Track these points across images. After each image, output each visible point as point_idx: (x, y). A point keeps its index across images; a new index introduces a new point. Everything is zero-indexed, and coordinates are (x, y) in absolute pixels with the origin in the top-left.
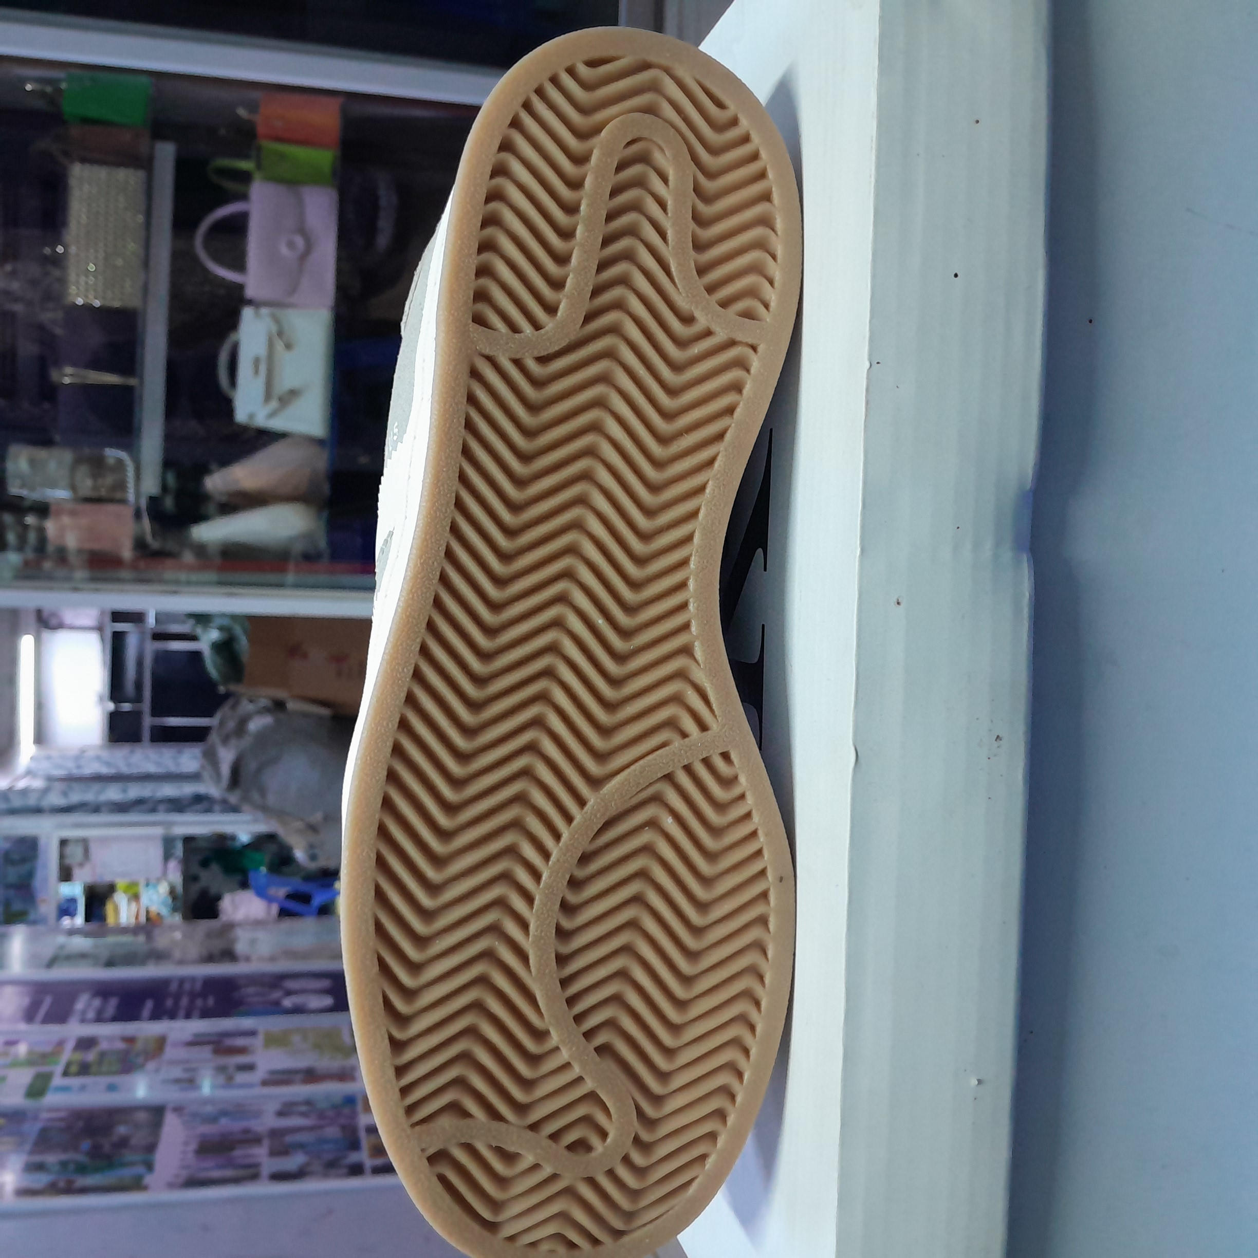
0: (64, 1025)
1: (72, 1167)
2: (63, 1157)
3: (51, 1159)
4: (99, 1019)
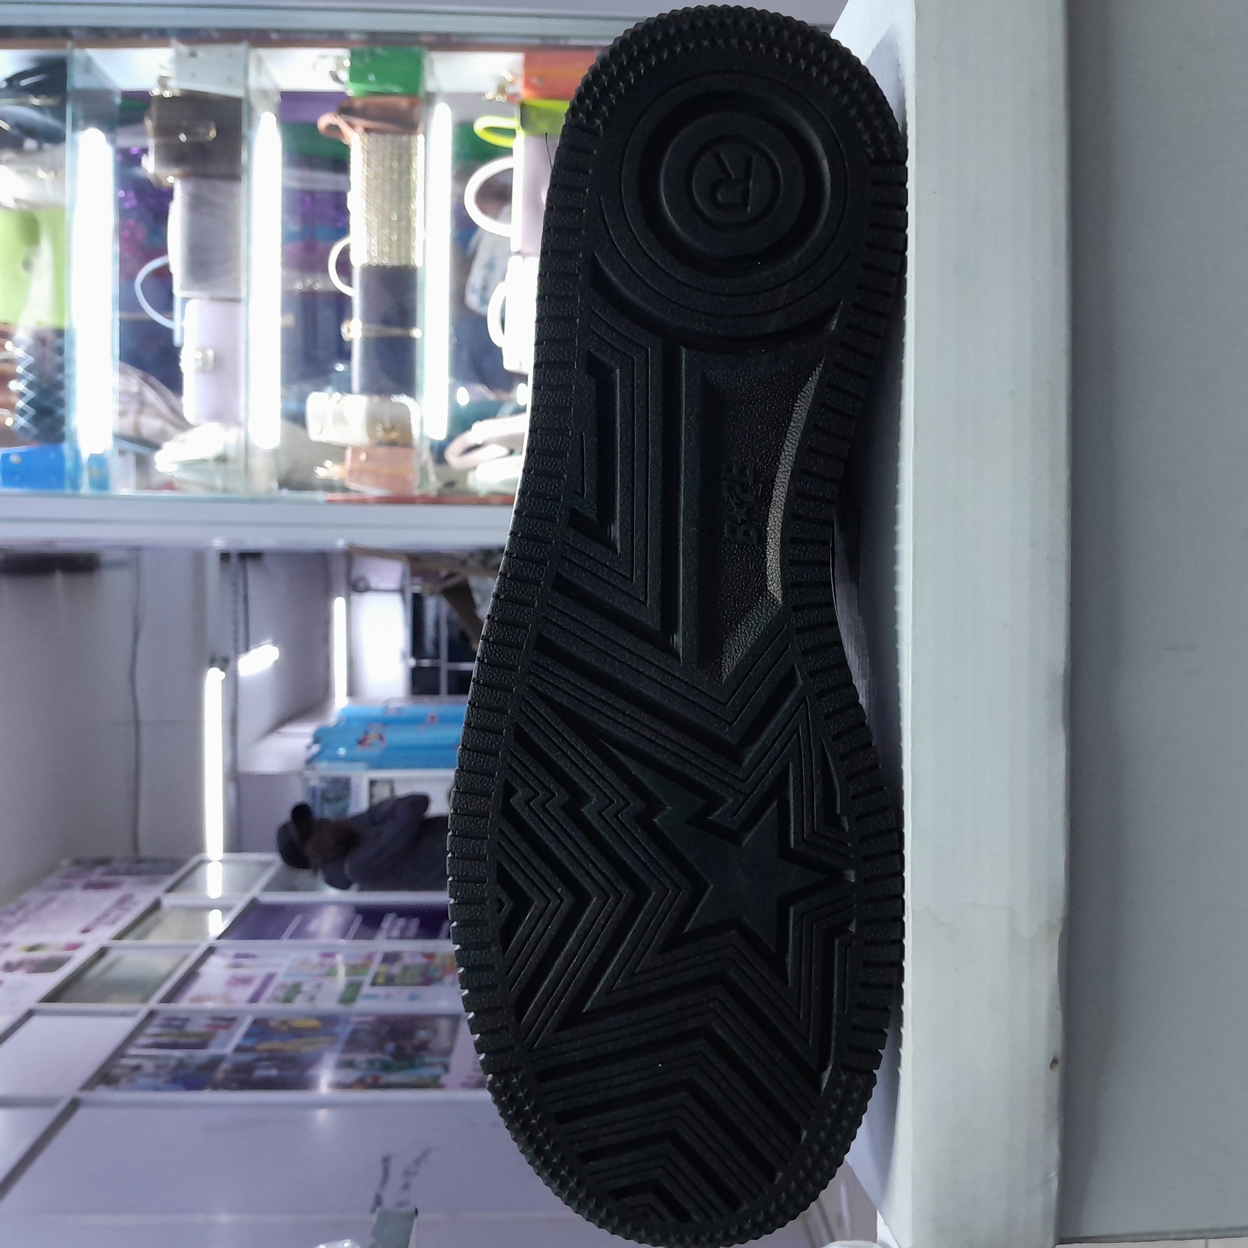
0: (373, 941)
1: (378, 1065)
2: (370, 1056)
3: (361, 1058)
4: (403, 936)
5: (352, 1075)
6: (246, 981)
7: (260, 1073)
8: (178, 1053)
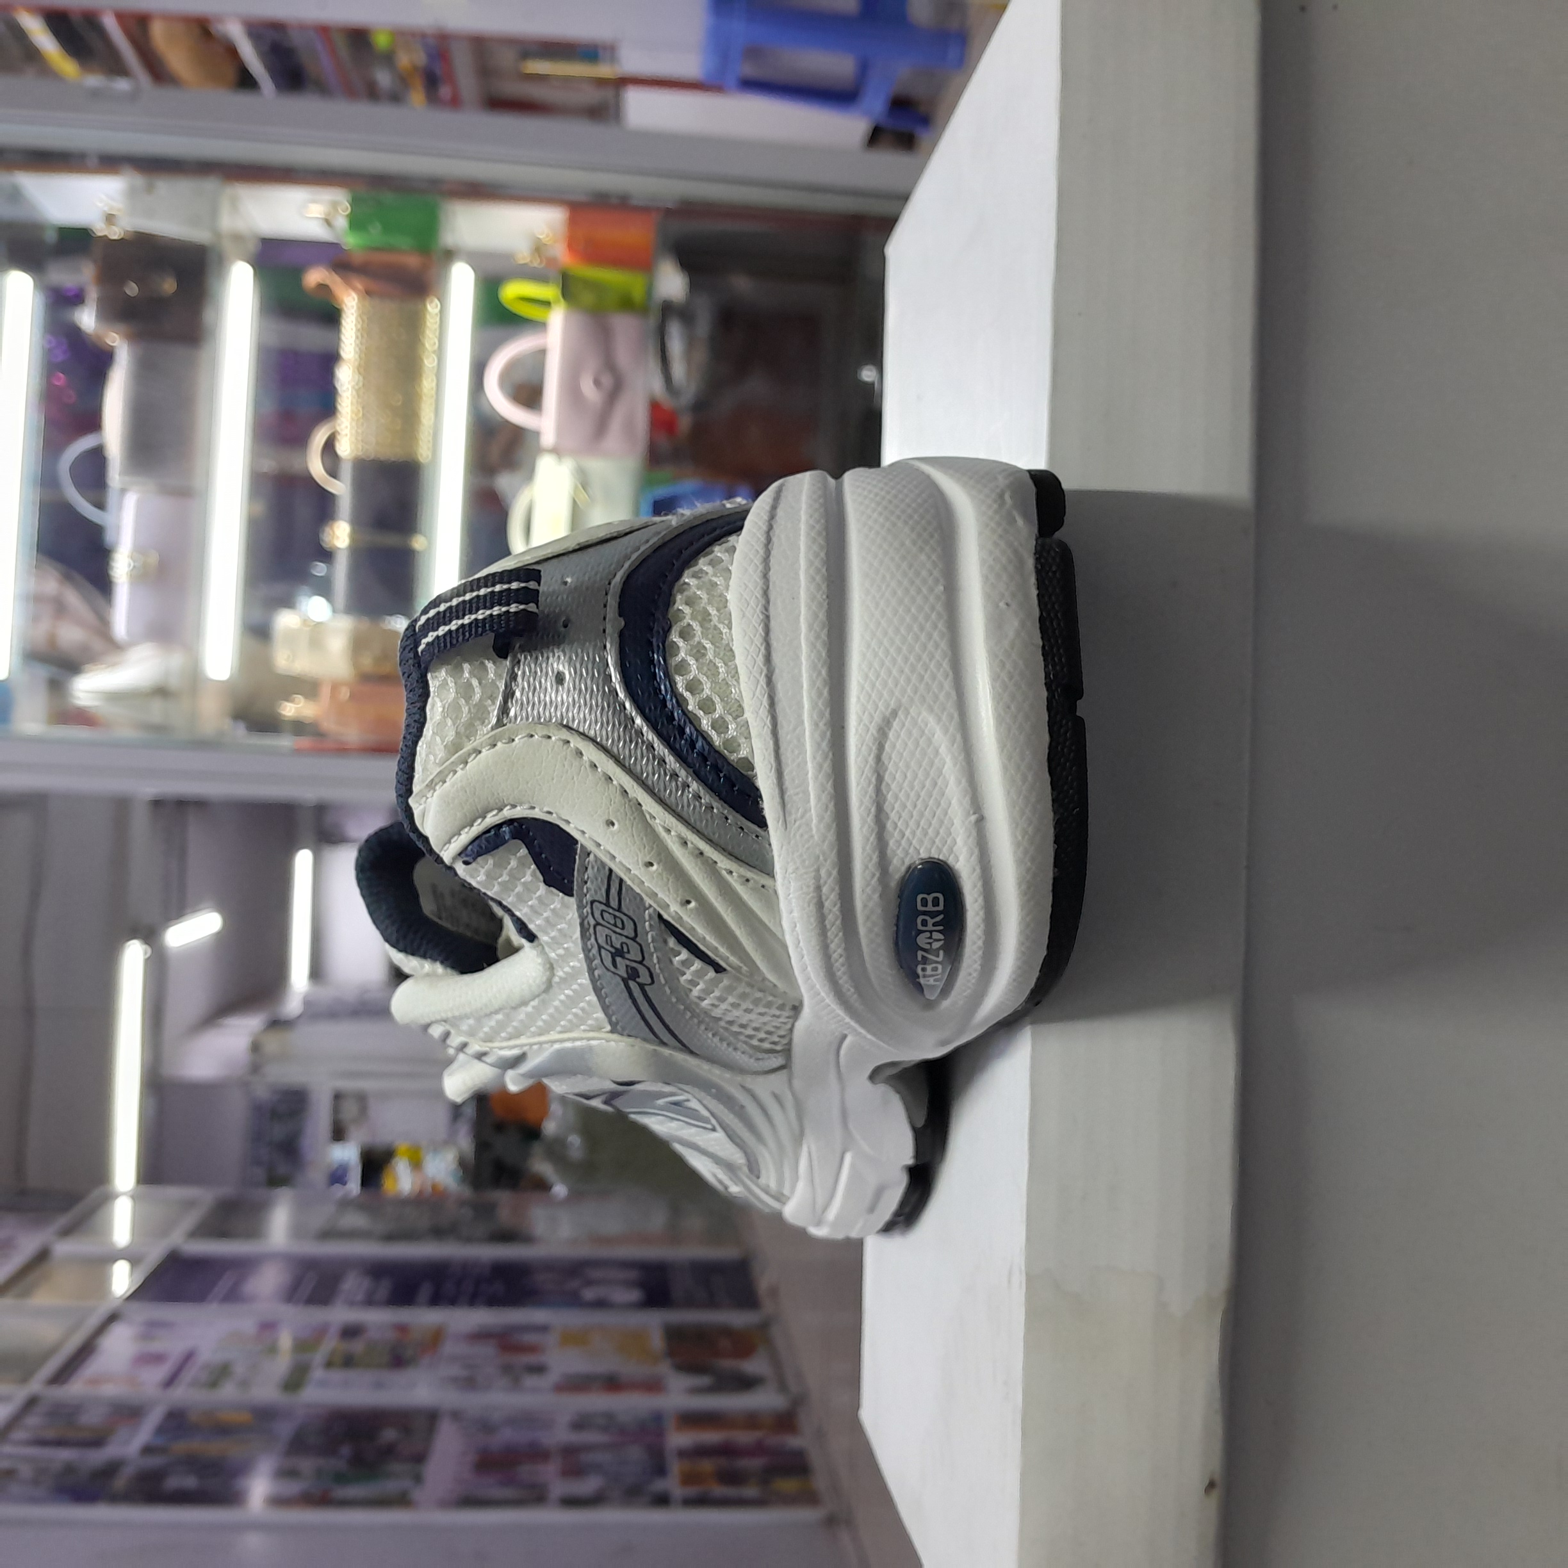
0: (327, 1308)
1: (329, 1475)
2: (320, 1463)
3: (307, 1464)
4: (370, 1301)
5: (293, 1488)
6: (157, 1359)
7: (173, 1483)
8: (65, 1455)
